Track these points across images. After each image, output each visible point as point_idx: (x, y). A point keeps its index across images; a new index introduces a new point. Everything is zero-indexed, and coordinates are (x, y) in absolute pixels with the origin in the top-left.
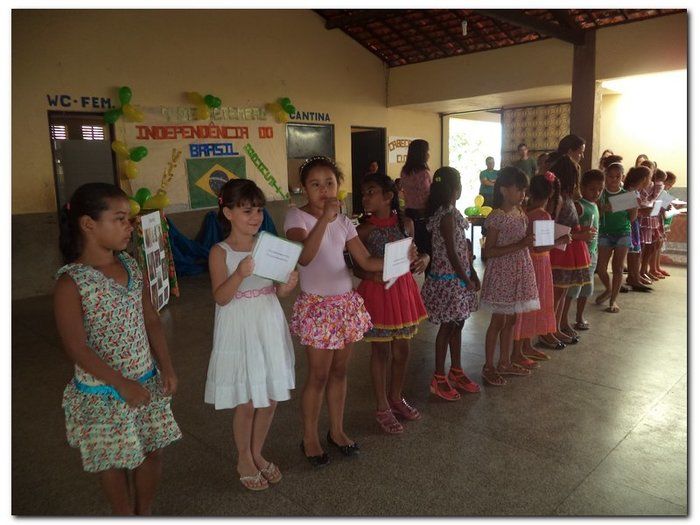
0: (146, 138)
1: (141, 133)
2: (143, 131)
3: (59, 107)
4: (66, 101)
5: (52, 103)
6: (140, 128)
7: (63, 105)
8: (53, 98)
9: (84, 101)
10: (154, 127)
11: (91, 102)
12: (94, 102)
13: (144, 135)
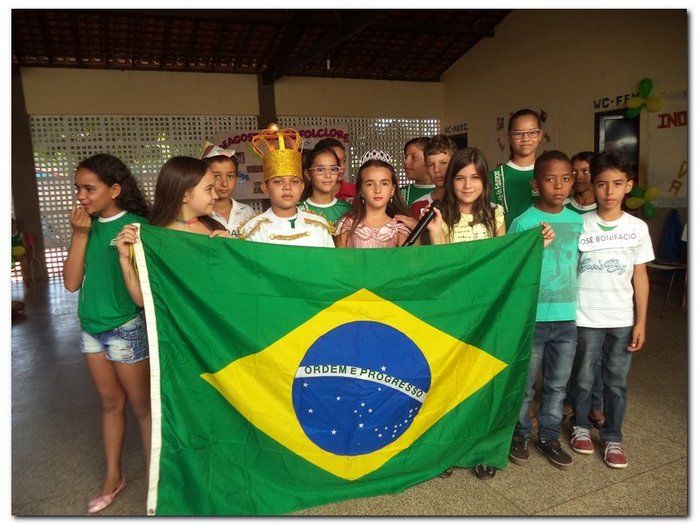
0: (668, 126)
1: (663, 120)
2: (666, 118)
3: (601, 109)
4: (606, 103)
5: (597, 106)
6: (663, 116)
7: (604, 106)
8: (597, 102)
9: (618, 101)
10: (675, 114)
11: (623, 99)
12: (626, 99)
13: (666, 123)
